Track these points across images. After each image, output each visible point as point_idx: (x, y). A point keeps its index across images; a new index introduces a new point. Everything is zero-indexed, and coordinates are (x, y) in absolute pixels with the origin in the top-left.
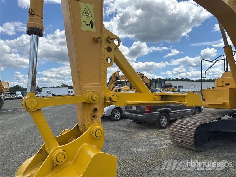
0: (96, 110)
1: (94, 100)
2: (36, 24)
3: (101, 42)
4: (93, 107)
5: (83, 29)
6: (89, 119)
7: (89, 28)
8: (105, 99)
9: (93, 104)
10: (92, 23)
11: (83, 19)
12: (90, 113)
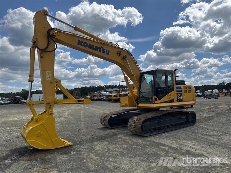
0: (51, 105)
1: (50, 102)
2: (31, 80)
3: (53, 83)
4: (49, 105)
5: (47, 79)
6: (48, 108)
7: (49, 79)
8: (54, 102)
9: (49, 103)
10: (50, 77)
11: (47, 76)
12: (48, 106)
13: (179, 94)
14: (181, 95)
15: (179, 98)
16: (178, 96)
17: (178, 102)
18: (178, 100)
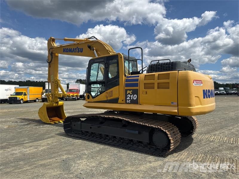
13: (130, 90)
14: (135, 92)
15: (130, 97)
16: (129, 94)
17: (126, 103)
18: (126, 100)
